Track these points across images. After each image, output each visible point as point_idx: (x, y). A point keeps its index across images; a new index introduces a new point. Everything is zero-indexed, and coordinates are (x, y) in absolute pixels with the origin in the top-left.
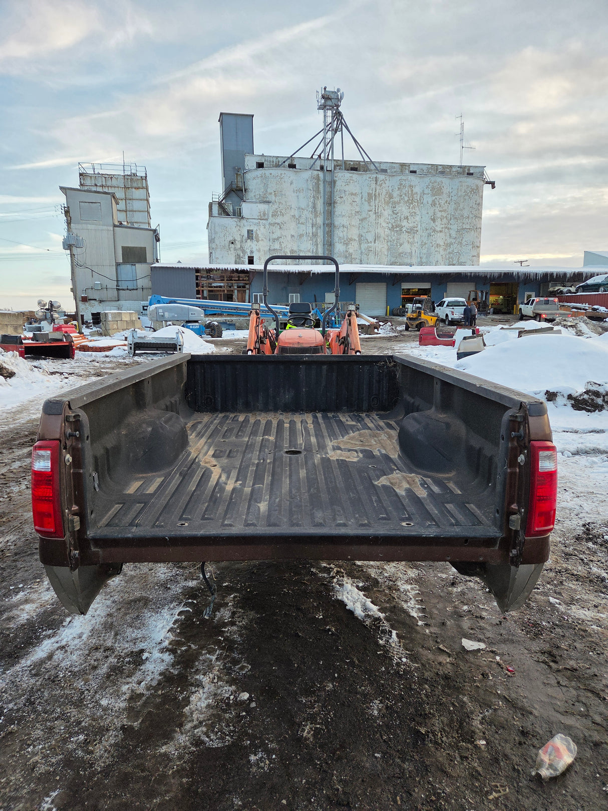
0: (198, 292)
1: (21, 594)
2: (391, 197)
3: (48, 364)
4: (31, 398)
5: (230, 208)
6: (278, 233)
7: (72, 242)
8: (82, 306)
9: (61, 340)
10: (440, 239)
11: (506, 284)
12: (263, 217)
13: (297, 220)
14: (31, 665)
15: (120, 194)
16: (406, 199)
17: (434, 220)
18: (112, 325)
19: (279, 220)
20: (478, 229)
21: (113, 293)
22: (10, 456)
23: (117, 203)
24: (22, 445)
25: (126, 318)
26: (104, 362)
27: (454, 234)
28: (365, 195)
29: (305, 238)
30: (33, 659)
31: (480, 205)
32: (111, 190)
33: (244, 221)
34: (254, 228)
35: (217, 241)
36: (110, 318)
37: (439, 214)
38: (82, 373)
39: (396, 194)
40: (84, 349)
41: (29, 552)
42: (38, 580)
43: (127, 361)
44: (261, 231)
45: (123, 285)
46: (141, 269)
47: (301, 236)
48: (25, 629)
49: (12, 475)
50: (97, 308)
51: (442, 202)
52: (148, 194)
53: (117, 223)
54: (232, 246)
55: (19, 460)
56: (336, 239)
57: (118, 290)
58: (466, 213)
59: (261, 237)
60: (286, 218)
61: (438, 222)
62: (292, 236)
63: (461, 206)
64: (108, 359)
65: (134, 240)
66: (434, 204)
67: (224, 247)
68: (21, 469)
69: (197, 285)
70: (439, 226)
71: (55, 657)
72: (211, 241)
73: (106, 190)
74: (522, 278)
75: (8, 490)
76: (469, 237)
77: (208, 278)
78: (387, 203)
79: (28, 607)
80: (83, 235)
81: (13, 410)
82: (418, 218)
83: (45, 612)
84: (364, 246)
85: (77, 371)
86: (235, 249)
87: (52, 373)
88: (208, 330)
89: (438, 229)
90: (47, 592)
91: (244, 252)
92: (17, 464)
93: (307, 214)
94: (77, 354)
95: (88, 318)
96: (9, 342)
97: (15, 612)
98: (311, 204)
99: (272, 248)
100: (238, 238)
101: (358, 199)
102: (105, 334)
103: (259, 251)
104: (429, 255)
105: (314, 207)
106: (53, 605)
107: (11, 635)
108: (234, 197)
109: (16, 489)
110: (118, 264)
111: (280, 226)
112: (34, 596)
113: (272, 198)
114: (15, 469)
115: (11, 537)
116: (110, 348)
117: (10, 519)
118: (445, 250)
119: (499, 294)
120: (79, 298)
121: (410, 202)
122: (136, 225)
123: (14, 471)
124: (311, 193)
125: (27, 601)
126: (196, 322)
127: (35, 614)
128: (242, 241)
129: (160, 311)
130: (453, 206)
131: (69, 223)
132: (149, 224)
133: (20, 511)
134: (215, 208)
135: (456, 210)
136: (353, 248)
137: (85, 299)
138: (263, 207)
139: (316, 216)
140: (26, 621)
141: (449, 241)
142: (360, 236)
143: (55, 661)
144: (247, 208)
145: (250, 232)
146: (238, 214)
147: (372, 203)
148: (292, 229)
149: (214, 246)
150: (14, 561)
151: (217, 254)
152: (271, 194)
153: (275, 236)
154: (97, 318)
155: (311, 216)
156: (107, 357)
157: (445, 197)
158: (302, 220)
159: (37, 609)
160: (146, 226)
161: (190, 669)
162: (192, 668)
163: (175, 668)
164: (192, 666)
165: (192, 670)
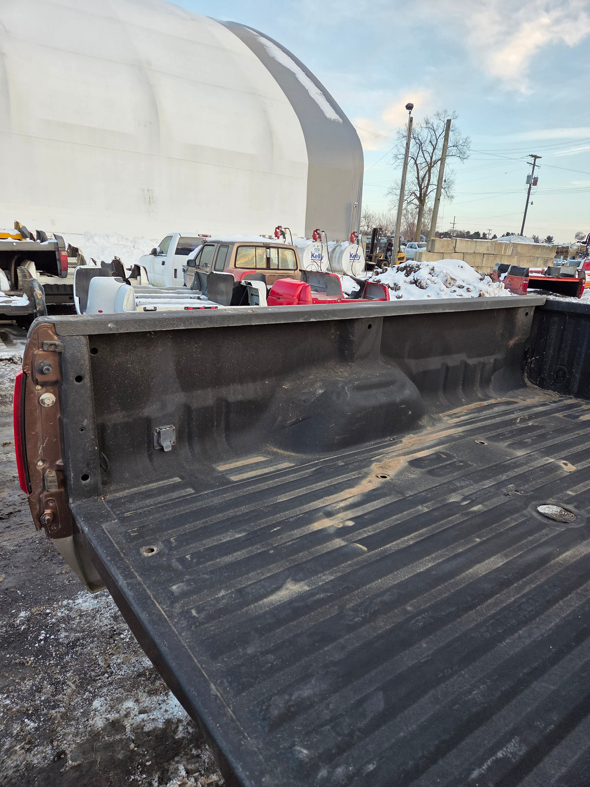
9: (572, 276)
161: (193, 747)
162: (197, 747)
163: (187, 728)
164: (201, 743)
165: (193, 750)
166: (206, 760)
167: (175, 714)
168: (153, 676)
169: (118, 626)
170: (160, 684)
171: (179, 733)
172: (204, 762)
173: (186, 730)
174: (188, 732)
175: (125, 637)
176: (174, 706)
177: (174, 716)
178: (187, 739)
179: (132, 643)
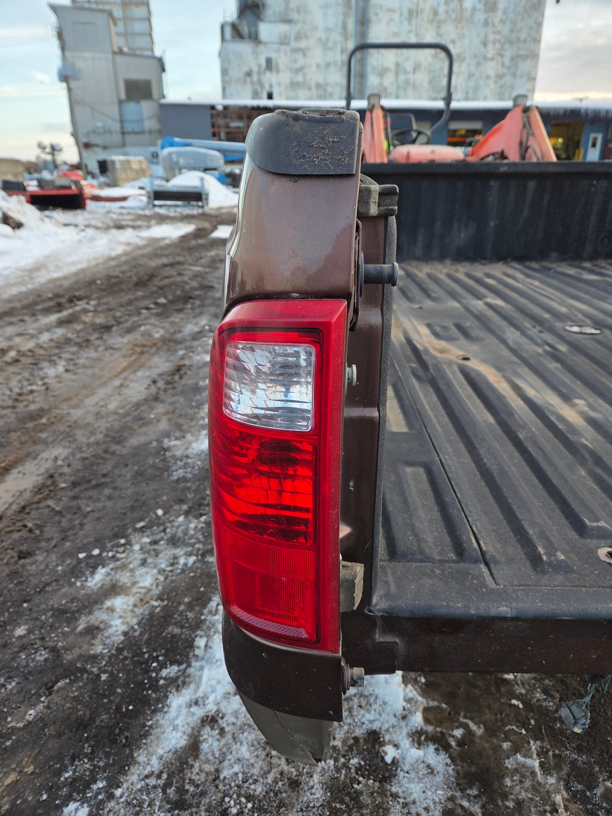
0: (214, 135)
1: (101, 573)
2: (435, 13)
3: (59, 215)
4: (46, 252)
5: (245, 30)
6: (301, 61)
7: (68, 72)
8: (85, 153)
10: (491, 68)
11: (567, 125)
12: (284, 41)
13: (324, 44)
14: (161, 772)
15: (118, 13)
16: (454, 16)
17: (485, 44)
18: (121, 175)
19: (303, 44)
20: (535, 56)
21: (117, 138)
22: (36, 325)
23: (115, 24)
24: (47, 311)
25: (135, 166)
26: (121, 214)
27: (507, 62)
28: (405, 13)
29: (332, 68)
30: (160, 752)
31: (539, 25)
32: (107, 7)
33: (262, 47)
34: (273, 55)
35: (231, 73)
36: (118, 166)
37: (491, 37)
38: (100, 225)
39: (442, 9)
40: (97, 198)
41: (94, 482)
42: (123, 541)
43: (147, 212)
44: (282, 59)
45: (129, 127)
46: (147, 108)
47: (328, 65)
48: (125, 658)
49: (42, 352)
50: (102, 156)
51: (497, 21)
52: (149, 12)
53: (116, 49)
54: (248, 79)
55: (48, 330)
56: (369, 69)
57: (123, 133)
58: (523, 36)
59: (281, 66)
60: (311, 42)
61: (490, 47)
62: (318, 66)
63: (518, 27)
64: (125, 211)
65: (138, 72)
66: (486, 23)
67: (239, 80)
68: (52, 344)
69: (213, 126)
70: (491, 51)
71: (204, 747)
72: (224, 72)
73: (101, 7)
74: (591, 115)
75: (41, 373)
76: (524, 66)
77: (225, 116)
78: (431, 22)
79: (119, 603)
80: (80, 64)
81: (29, 267)
82: (466, 42)
83: (152, 615)
84: (402, 78)
85: (93, 222)
86: (252, 83)
87: (66, 225)
88: (229, 180)
89: (490, 55)
90: (144, 570)
91: (262, 86)
92: (45, 337)
93: (336, 37)
94: (90, 204)
95: (94, 167)
96: (12, 188)
97: (99, 616)
98: (340, 24)
99: (295, 80)
100: (255, 69)
101: (396, 17)
102: (114, 184)
103: (279, 84)
104: (476, 89)
105: (344, 27)
106: (162, 600)
107: (104, 677)
108: (249, 15)
109: (51, 372)
110: (121, 102)
111: (304, 52)
112: (124, 578)
113: (294, 16)
114: (44, 342)
115: (60, 451)
116: (124, 199)
117: (53, 420)
118: (496, 82)
119: (558, 136)
120: (81, 145)
121: (459, 20)
122: (138, 52)
123: (45, 346)
124: (341, 9)
125: (113, 589)
126: (215, 169)
127: (135, 621)
128: (259, 73)
129: (174, 157)
130: (508, 26)
131: (63, 48)
132: (152, 50)
133: (64, 406)
134: (228, 31)
135: (512, 31)
136: (389, 80)
137: (87, 146)
138: (283, 28)
139: (346, 39)
140: (122, 638)
141: (501, 71)
142: (398, 65)
143: (207, 761)
144: (265, 30)
145: (269, 61)
146: (254, 38)
147: (414, 21)
148: (317, 56)
149: (227, 78)
150: (75, 498)
151: (232, 89)
152: (293, 10)
153: (298, 65)
154: (104, 167)
155: (339, 39)
156: (122, 208)
157: (499, 15)
158: (330, 44)
159: (136, 610)
160: (148, 53)
161: (502, 801)
162: (505, 796)
163: (468, 795)
164: (501, 788)
165: (507, 804)
166: (530, 796)
167: (437, 800)
168: (347, 799)
169: (203, 808)
170: (369, 797)
171: (472, 809)
172: (531, 799)
173: (472, 798)
174: (475, 797)
175: (238, 807)
176: (423, 796)
177: (441, 803)
178: (487, 803)
179: (260, 801)
